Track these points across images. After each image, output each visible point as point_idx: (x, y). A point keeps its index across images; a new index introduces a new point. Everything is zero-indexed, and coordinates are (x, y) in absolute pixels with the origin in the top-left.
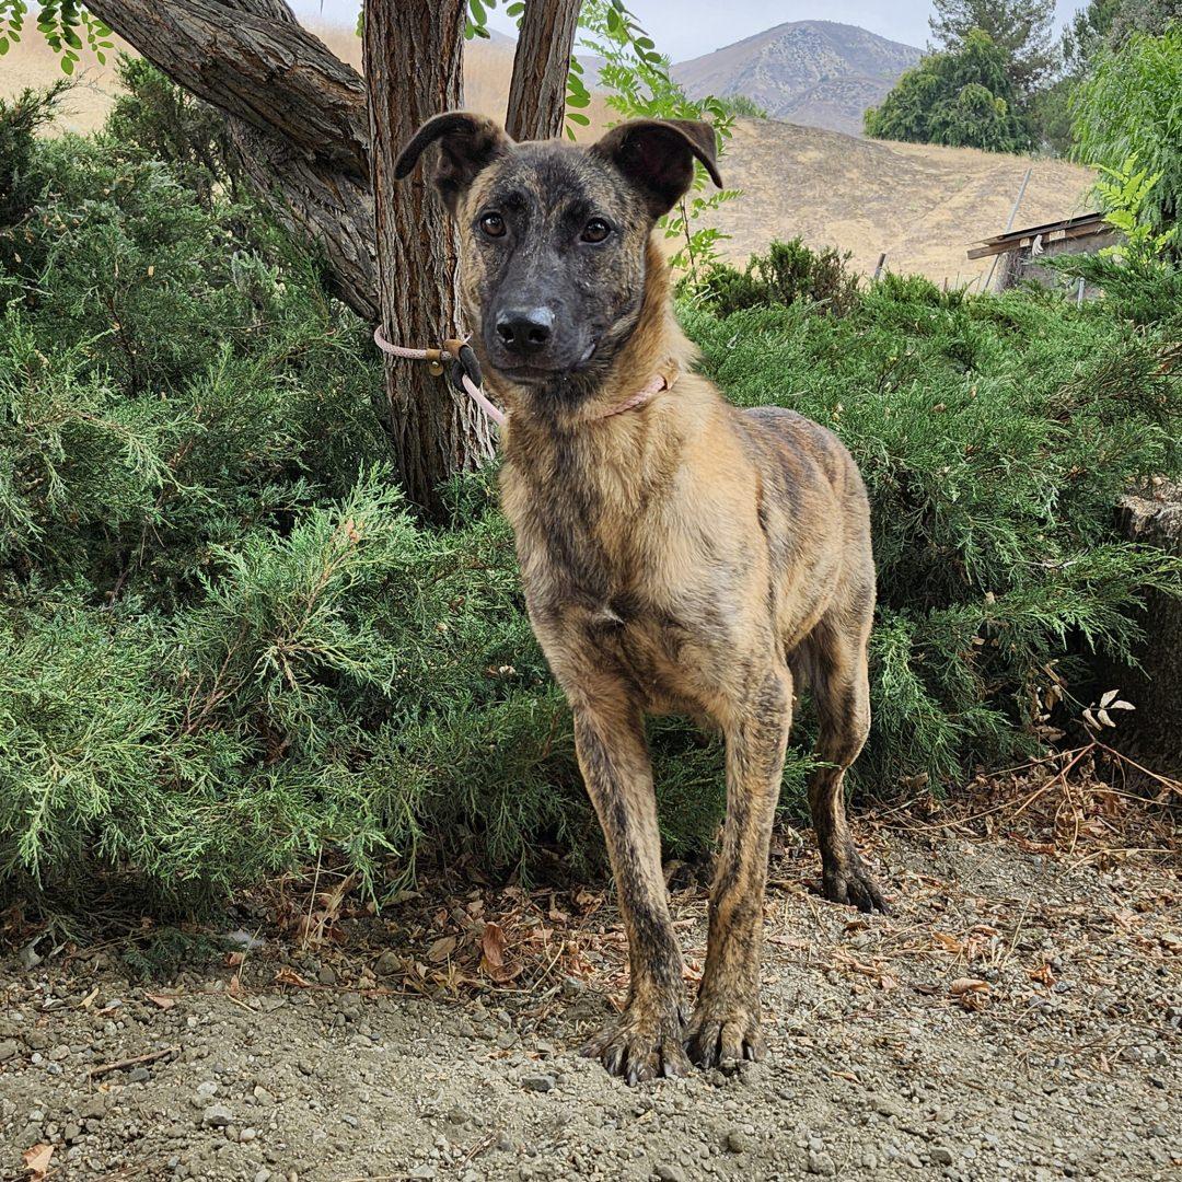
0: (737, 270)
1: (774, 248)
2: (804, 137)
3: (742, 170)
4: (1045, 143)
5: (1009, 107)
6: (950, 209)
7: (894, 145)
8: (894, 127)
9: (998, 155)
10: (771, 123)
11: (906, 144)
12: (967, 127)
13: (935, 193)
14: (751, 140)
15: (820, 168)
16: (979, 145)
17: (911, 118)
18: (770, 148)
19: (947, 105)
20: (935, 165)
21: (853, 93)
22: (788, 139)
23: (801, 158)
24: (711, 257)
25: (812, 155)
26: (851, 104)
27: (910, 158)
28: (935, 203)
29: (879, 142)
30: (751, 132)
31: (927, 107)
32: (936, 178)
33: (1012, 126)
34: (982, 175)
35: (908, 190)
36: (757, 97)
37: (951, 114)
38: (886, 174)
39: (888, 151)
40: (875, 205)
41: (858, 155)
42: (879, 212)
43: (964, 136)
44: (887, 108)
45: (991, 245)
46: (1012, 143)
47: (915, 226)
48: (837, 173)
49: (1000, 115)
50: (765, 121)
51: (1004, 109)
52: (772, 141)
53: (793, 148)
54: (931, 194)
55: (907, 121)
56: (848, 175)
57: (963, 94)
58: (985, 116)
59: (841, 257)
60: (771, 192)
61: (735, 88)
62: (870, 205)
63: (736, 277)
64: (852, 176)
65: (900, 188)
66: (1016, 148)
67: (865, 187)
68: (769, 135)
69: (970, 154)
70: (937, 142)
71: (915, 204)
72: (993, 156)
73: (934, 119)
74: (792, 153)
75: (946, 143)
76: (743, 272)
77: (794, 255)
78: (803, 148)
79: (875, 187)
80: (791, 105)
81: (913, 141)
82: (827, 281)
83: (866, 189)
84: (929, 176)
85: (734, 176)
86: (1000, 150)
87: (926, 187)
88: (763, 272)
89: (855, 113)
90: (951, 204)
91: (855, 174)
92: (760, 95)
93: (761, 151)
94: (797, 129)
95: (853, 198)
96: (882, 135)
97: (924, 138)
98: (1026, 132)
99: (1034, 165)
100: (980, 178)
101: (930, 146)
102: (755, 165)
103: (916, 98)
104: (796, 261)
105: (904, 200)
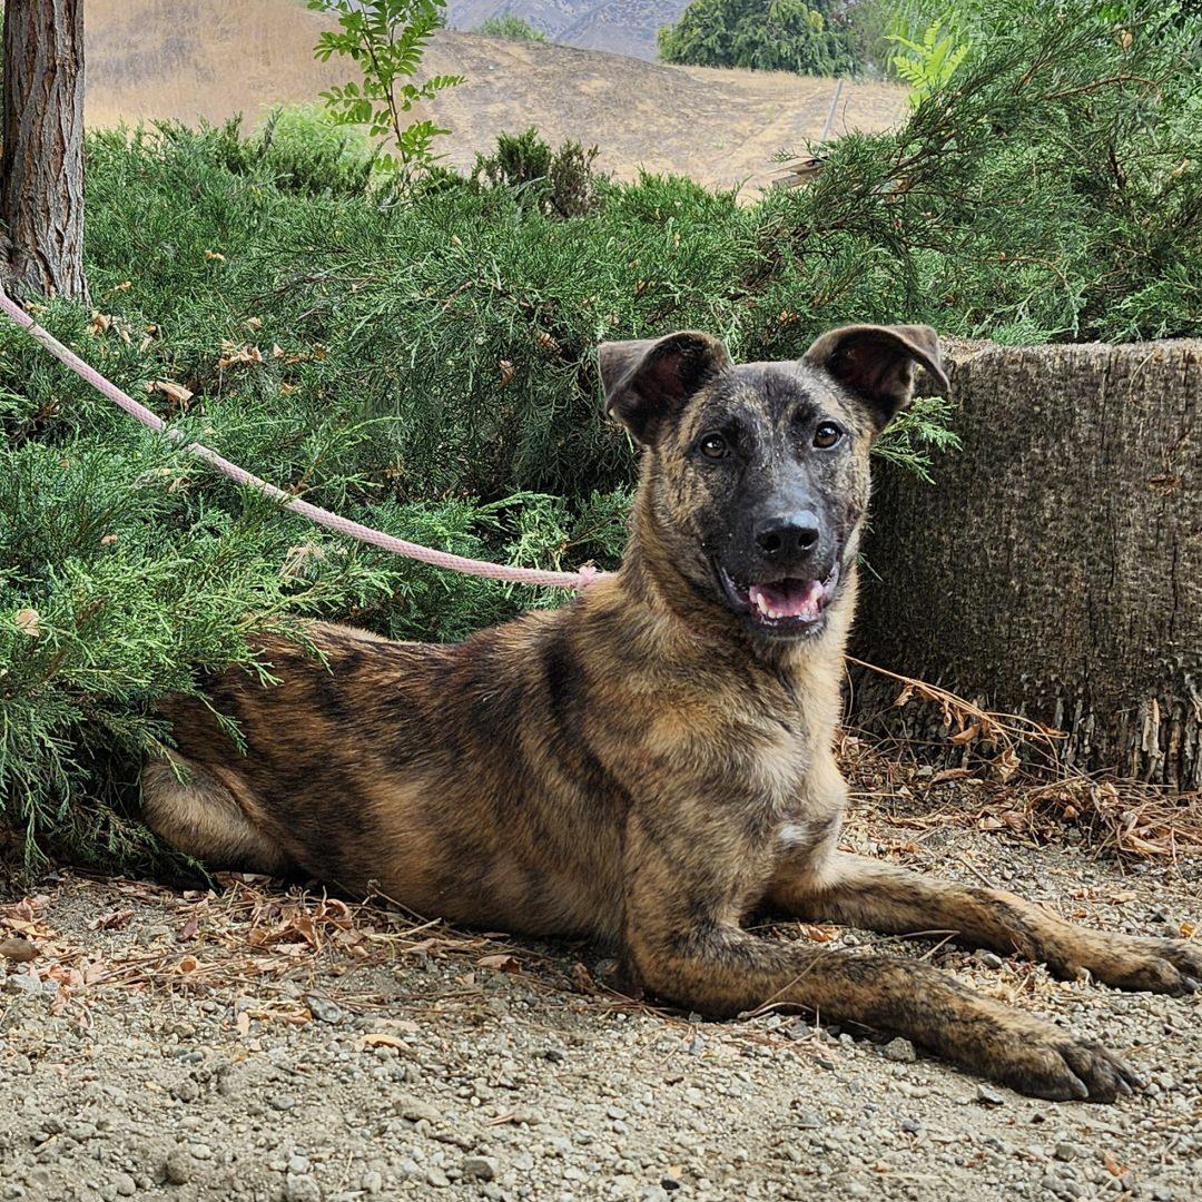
0: (459, 175)
1: (501, 142)
2: (586, 62)
3: (516, 104)
4: (870, 65)
5: (826, 22)
6: (761, 144)
7: (695, 72)
8: (695, 49)
9: (816, 80)
10: (548, 46)
11: (708, 70)
12: (779, 46)
13: (744, 125)
14: (525, 68)
15: (608, 99)
16: (793, 68)
17: (714, 37)
18: (547, 76)
19: (754, 22)
20: (741, 92)
21: (646, 11)
22: (568, 66)
23: (584, 88)
24: (428, 160)
25: (596, 85)
26: (644, 25)
27: (714, 85)
28: (744, 138)
29: (677, 67)
30: (525, 58)
31: (731, 23)
32: (744, 108)
33: (830, 44)
34: (797, 103)
35: (712, 123)
36: (533, 19)
37: (760, 32)
38: (685, 105)
39: (687, 78)
40: (674, 142)
41: (652, 83)
42: (680, 149)
43: (776, 60)
44: (685, 27)
45: (799, 173)
46: (832, 64)
47: (721, 166)
48: (627, 105)
49: (816, 31)
50: (541, 45)
51: (821, 24)
52: (550, 68)
53: (574, 75)
54: (739, 128)
55: (709, 42)
56: (641, 107)
57: (773, 7)
58: (799, 33)
59: (585, 154)
60: (551, 129)
61: (508, 9)
62: (669, 142)
63: (459, 182)
64: (645, 108)
65: (701, 121)
66: (836, 71)
67: (662, 121)
68: (547, 61)
69: (782, 78)
70: (744, 66)
71: (722, 139)
72: (810, 81)
73: (740, 39)
74: (574, 82)
75: (754, 67)
76: (468, 176)
77: (526, 151)
78: (587, 76)
79: (673, 120)
80: (573, 28)
81: (716, 66)
82: (569, 184)
83: (663, 123)
84: (735, 106)
85: (506, 112)
86: (818, 73)
87: (732, 118)
88: (491, 174)
89: (649, 36)
90: (760, 138)
91: (649, 105)
92: (536, 16)
93: (536, 80)
94: (578, 53)
95: (648, 133)
96: (680, 60)
97: (729, 61)
98: (847, 51)
99: (857, 89)
100: (794, 107)
101: (737, 71)
102: (531, 97)
103: (718, 13)
104: (529, 159)
105: (708, 135)
